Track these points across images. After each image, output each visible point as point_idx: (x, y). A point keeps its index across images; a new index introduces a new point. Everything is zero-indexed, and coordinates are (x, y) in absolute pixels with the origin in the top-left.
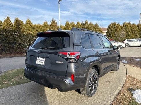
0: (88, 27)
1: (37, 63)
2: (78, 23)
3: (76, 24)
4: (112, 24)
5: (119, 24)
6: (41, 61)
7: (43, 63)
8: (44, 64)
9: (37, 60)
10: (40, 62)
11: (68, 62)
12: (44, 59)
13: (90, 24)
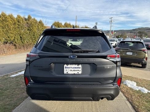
0: (33, 23)
1: (65, 72)
2: (19, 17)
3: (15, 17)
4: (55, 23)
5: (61, 24)
6: (73, 70)
7: (78, 72)
8: (80, 72)
9: (65, 69)
10: (71, 71)
11: (117, 66)
12: (80, 66)
13: (34, 19)
